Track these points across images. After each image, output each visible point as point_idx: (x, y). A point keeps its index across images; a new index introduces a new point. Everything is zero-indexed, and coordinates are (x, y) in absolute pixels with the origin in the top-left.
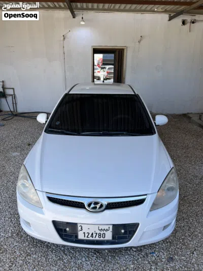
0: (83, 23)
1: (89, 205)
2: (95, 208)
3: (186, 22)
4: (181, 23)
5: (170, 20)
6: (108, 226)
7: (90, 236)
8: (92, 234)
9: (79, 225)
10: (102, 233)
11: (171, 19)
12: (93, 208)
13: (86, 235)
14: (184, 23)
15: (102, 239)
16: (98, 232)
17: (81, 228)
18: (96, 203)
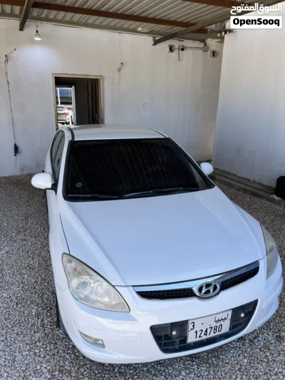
0: (39, 39)
1: (200, 290)
2: (208, 292)
3: (173, 48)
4: (169, 50)
5: (154, 45)
6: (226, 313)
7: (202, 335)
8: (206, 331)
9: (191, 322)
10: (218, 325)
11: (156, 42)
12: (206, 293)
13: (199, 333)
14: (171, 49)
15: (218, 333)
16: (214, 324)
17: (193, 326)
18: (208, 285)
